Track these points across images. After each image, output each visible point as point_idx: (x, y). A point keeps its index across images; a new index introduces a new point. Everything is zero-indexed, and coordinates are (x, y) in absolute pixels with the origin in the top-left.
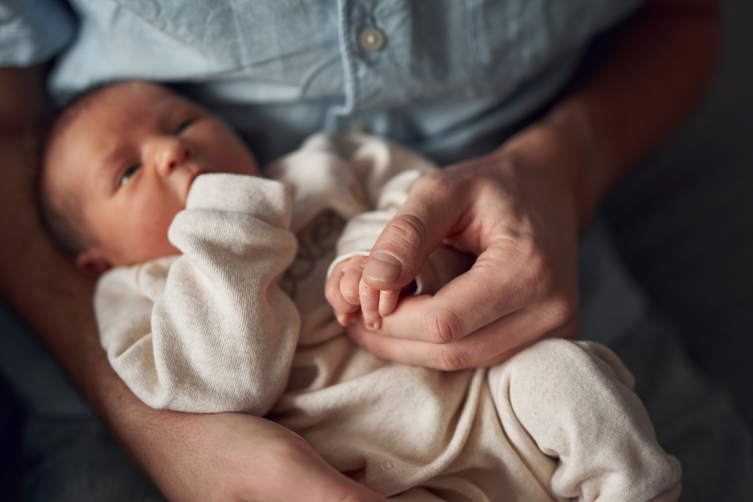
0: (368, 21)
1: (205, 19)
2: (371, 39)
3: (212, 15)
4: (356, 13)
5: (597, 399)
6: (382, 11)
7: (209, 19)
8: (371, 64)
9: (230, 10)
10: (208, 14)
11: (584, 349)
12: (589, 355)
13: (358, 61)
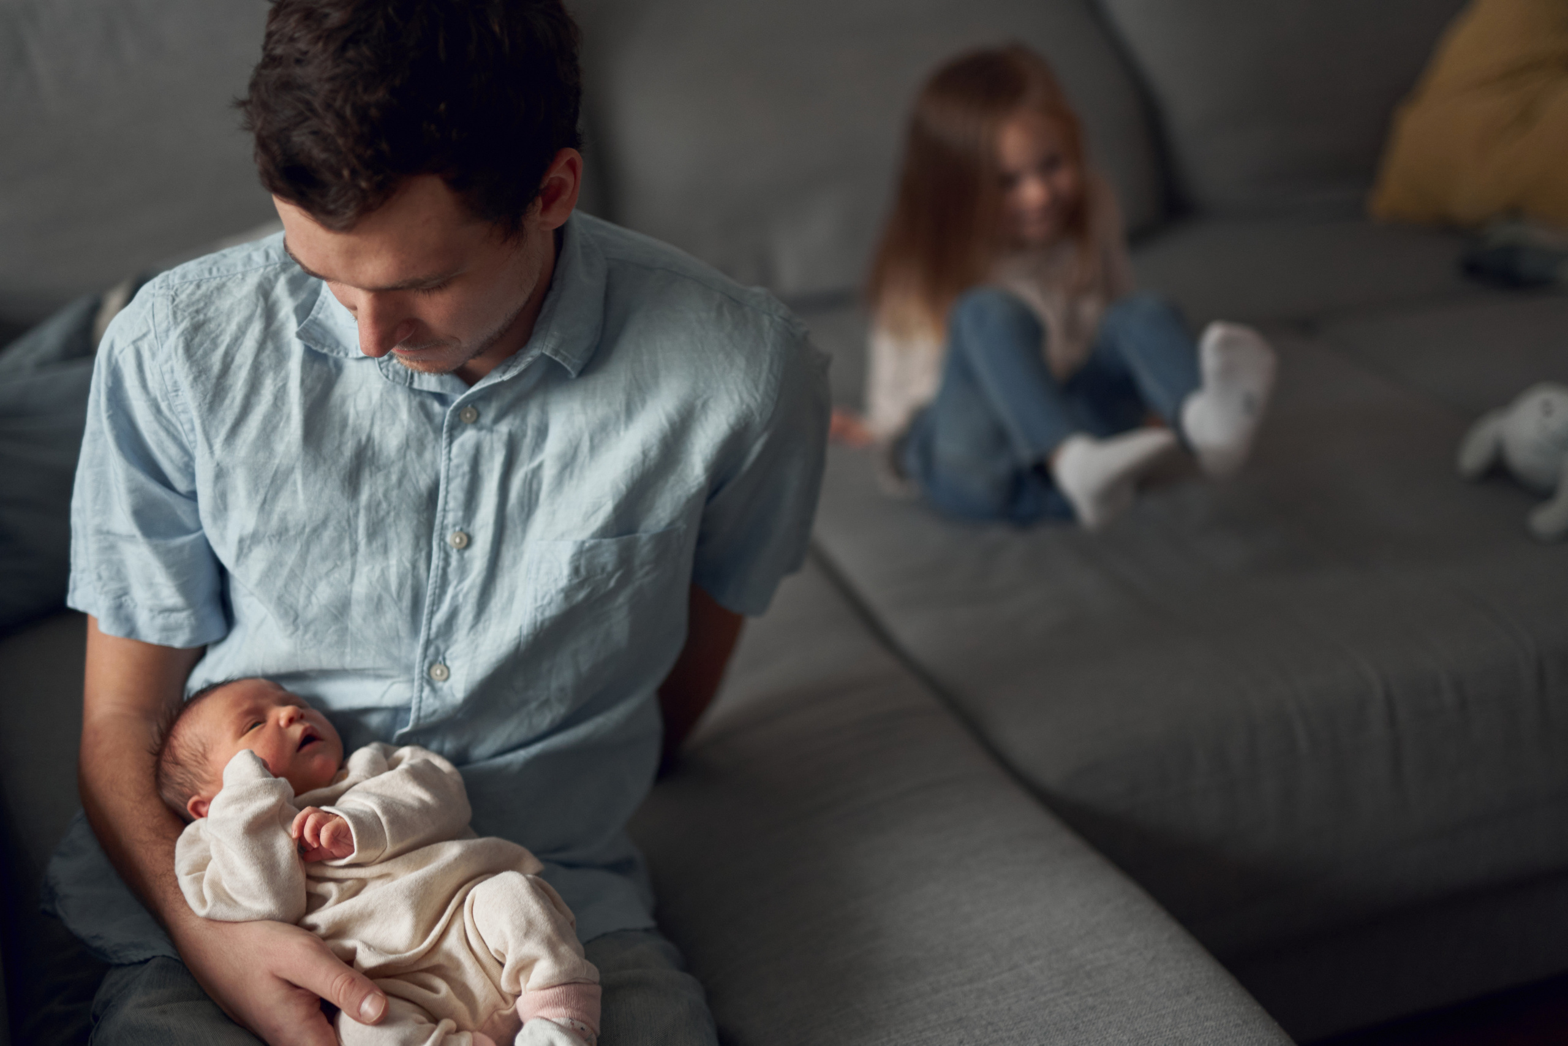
0: (440, 658)
1: (327, 630)
2: (438, 672)
3: (333, 628)
4: (432, 650)
5: (529, 911)
6: (451, 654)
7: (331, 631)
8: (434, 690)
9: (347, 628)
10: (330, 628)
11: (528, 879)
12: (530, 882)
13: (425, 684)
